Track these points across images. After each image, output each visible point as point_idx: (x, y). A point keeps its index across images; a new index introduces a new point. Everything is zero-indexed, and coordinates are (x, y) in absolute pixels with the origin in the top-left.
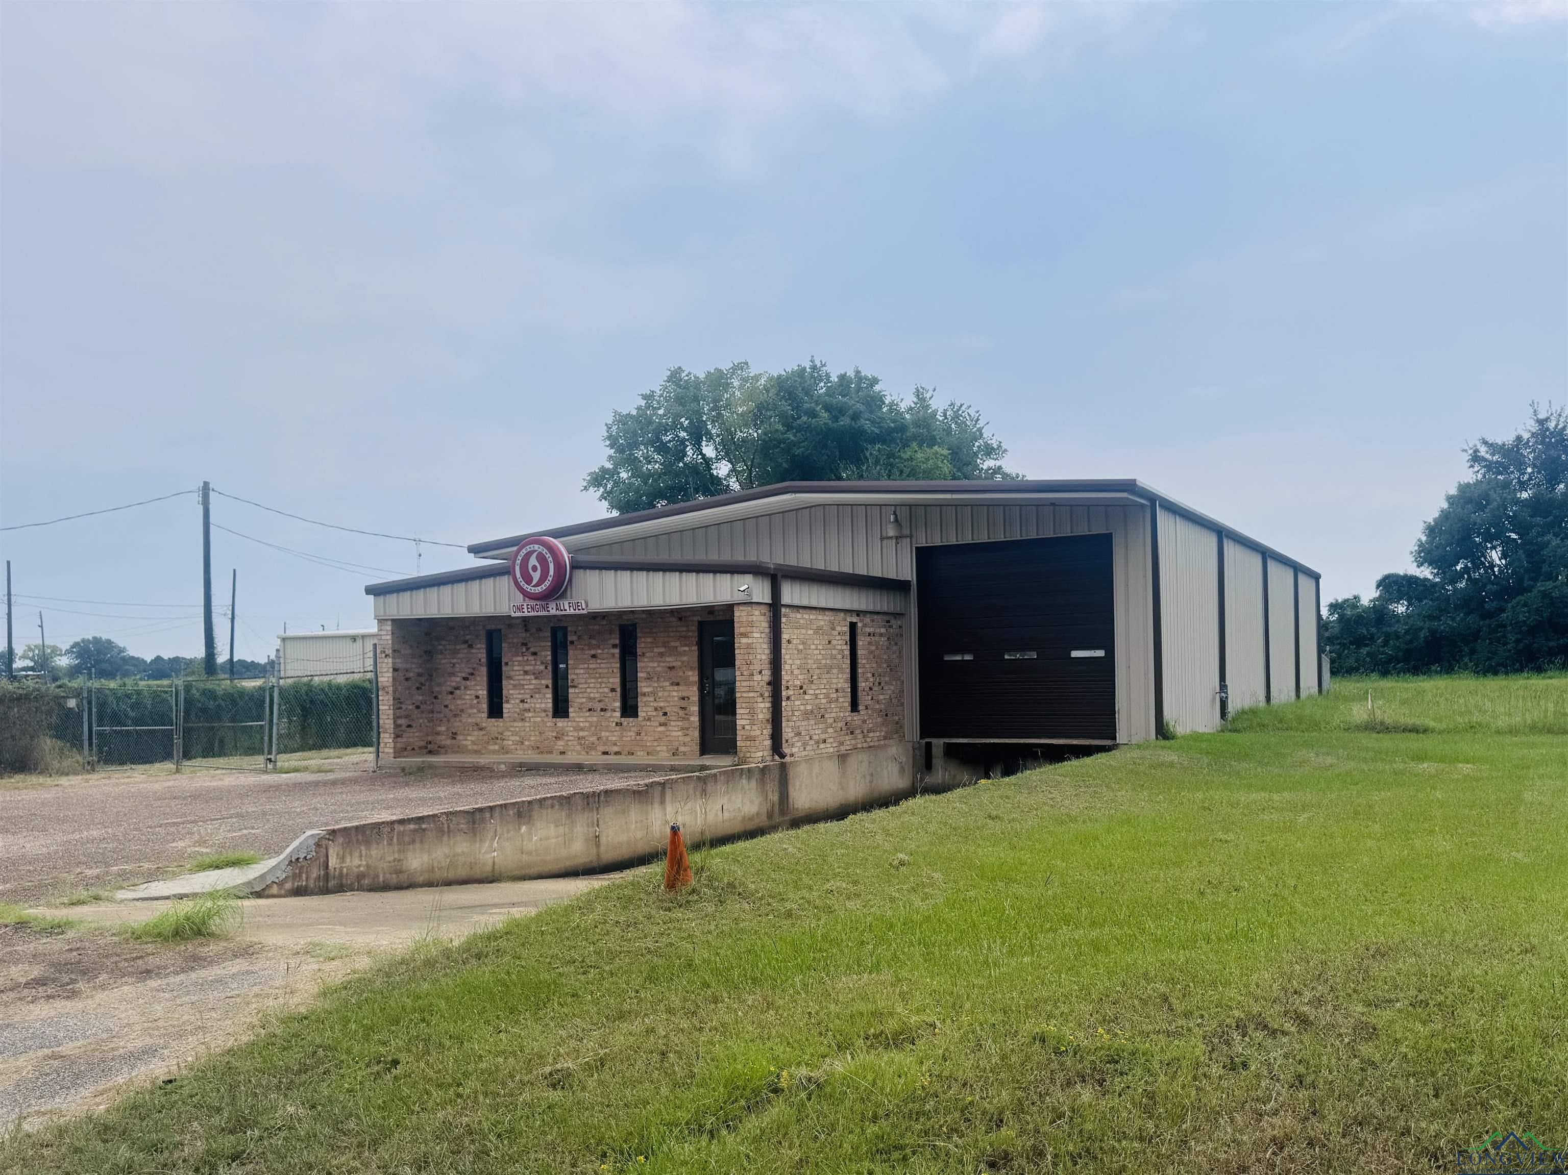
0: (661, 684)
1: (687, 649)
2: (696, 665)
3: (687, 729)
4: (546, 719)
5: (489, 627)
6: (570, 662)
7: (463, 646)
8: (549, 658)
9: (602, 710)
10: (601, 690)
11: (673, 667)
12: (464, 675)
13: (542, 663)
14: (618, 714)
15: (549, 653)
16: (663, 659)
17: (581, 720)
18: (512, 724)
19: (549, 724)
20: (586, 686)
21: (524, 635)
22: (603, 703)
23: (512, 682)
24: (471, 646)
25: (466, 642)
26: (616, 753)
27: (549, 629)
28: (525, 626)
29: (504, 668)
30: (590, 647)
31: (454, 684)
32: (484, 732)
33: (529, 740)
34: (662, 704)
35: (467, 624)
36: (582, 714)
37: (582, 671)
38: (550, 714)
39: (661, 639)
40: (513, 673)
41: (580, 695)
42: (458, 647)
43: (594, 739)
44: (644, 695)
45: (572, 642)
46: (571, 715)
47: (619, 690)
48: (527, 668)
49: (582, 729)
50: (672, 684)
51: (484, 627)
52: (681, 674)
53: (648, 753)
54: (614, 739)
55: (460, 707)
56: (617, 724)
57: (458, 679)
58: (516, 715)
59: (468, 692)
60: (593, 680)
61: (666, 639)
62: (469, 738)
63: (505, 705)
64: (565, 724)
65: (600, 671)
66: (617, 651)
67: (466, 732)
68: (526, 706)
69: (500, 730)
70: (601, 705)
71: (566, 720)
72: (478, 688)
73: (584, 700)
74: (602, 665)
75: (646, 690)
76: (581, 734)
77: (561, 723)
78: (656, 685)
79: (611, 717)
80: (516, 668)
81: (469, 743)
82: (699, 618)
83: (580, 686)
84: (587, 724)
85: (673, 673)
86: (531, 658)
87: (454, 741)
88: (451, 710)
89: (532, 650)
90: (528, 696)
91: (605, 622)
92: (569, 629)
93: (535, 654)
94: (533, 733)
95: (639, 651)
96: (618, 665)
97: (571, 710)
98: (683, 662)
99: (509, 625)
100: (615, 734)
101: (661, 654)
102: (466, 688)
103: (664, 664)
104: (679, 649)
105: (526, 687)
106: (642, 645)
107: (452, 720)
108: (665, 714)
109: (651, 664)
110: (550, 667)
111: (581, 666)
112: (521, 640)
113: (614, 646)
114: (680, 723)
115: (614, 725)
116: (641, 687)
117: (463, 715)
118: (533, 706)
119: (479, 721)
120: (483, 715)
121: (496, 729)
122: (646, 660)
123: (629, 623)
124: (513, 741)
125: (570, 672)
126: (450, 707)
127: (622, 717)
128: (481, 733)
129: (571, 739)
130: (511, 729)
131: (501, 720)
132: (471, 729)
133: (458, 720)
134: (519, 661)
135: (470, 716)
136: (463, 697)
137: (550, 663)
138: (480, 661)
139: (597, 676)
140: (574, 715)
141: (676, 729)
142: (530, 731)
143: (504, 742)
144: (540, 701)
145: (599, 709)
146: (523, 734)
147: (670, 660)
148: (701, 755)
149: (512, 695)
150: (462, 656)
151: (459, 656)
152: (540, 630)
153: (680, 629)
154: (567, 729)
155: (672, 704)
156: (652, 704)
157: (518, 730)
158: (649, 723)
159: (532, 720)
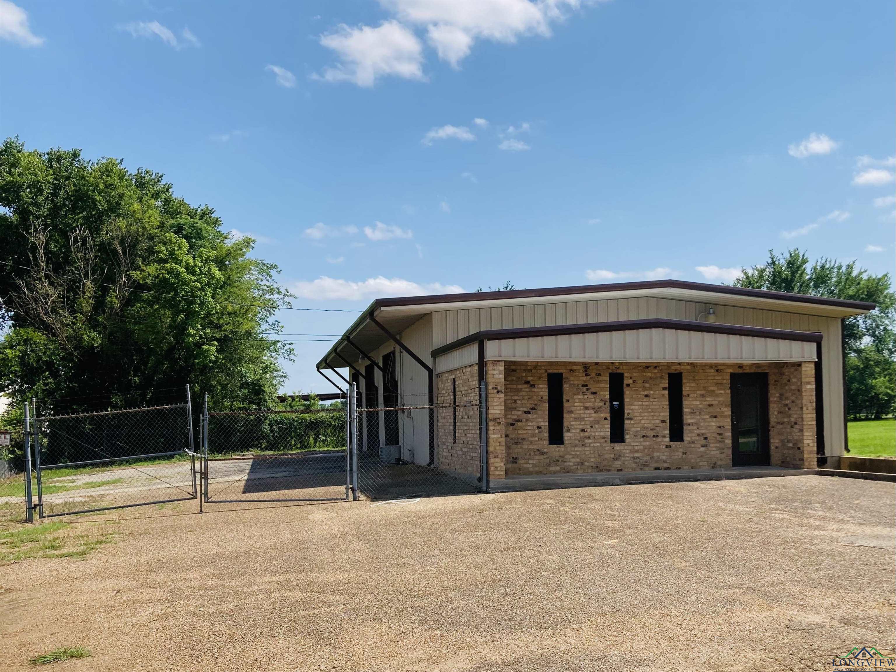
0: (702, 417)
1: (722, 392)
2: (730, 403)
3: (723, 449)
4: (604, 445)
5: (551, 371)
6: (626, 400)
7: (525, 386)
8: (608, 396)
9: (654, 436)
10: (653, 422)
11: (712, 405)
12: (525, 409)
13: (601, 400)
14: (668, 439)
15: (608, 393)
16: (704, 399)
17: (637, 444)
18: (573, 449)
19: (607, 448)
20: (641, 418)
21: (584, 378)
22: (654, 431)
23: (573, 415)
24: (533, 386)
25: (528, 382)
26: (667, 468)
27: (608, 375)
28: (586, 371)
29: (565, 404)
30: (644, 389)
31: (515, 417)
32: (545, 456)
33: (589, 461)
34: (703, 431)
35: (529, 368)
36: (636, 440)
37: (637, 407)
38: (609, 440)
39: (702, 385)
40: (573, 409)
41: (635, 426)
42: (520, 386)
43: (648, 458)
44: (689, 425)
45: (628, 385)
46: (627, 441)
47: (668, 421)
48: (588, 404)
49: (637, 451)
50: (711, 417)
51: (546, 371)
52: (718, 410)
53: (692, 468)
54: (664, 458)
55: (521, 436)
56: (667, 447)
57: (519, 413)
58: (577, 442)
59: (530, 424)
60: (646, 414)
61: (706, 385)
62: (531, 462)
63: (566, 434)
64: (622, 448)
65: (653, 407)
66: (667, 392)
67: (527, 457)
68: (586, 434)
69: (561, 454)
70: (652, 433)
71: (623, 444)
72: (540, 420)
73: (639, 429)
74: (654, 403)
75: (690, 421)
76: (636, 455)
77: (618, 447)
78: (699, 417)
79: (662, 441)
80: (576, 404)
81: (531, 466)
82: (731, 371)
83: (635, 418)
84: (642, 447)
85: (711, 409)
86: (592, 396)
87: (514, 465)
88: (512, 439)
89: (592, 390)
90: (589, 427)
91: (656, 371)
92: (625, 375)
93: (594, 393)
94: (592, 456)
95: (685, 393)
96: (668, 403)
97: (627, 437)
98: (719, 401)
99: (570, 370)
100: (666, 454)
101: (702, 395)
102: (527, 420)
103: (705, 403)
104: (716, 392)
105: (586, 419)
106: (686, 389)
107: (514, 447)
108: (706, 438)
109: (694, 403)
110: (608, 404)
111: (636, 403)
112: (582, 383)
113: (664, 389)
114: (718, 445)
115: (664, 447)
116: (686, 419)
117: (524, 443)
118: (593, 434)
119: (540, 447)
120: (545, 442)
121: (557, 453)
122: (690, 399)
123: (676, 372)
124: (574, 463)
125: (626, 407)
126: (510, 436)
127: (671, 441)
128: (542, 457)
129: (627, 459)
130: (573, 453)
131: (562, 446)
132: (532, 454)
133: (519, 446)
134: (579, 399)
135: (531, 443)
136: (525, 428)
137: (608, 400)
138: (542, 398)
139: (650, 410)
140: (630, 440)
141: (715, 449)
142: (590, 453)
143: (566, 464)
144: (599, 430)
145: (652, 436)
146: (583, 456)
147: (709, 400)
148: (733, 466)
149: (573, 425)
150: (524, 394)
151: (521, 394)
152: (600, 375)
153: (717, 378)
154: (624, 451)
155: (712, 431)
156: (695, 431)
157: (578, 453)
158: (693, 445)
159: (592, 445)
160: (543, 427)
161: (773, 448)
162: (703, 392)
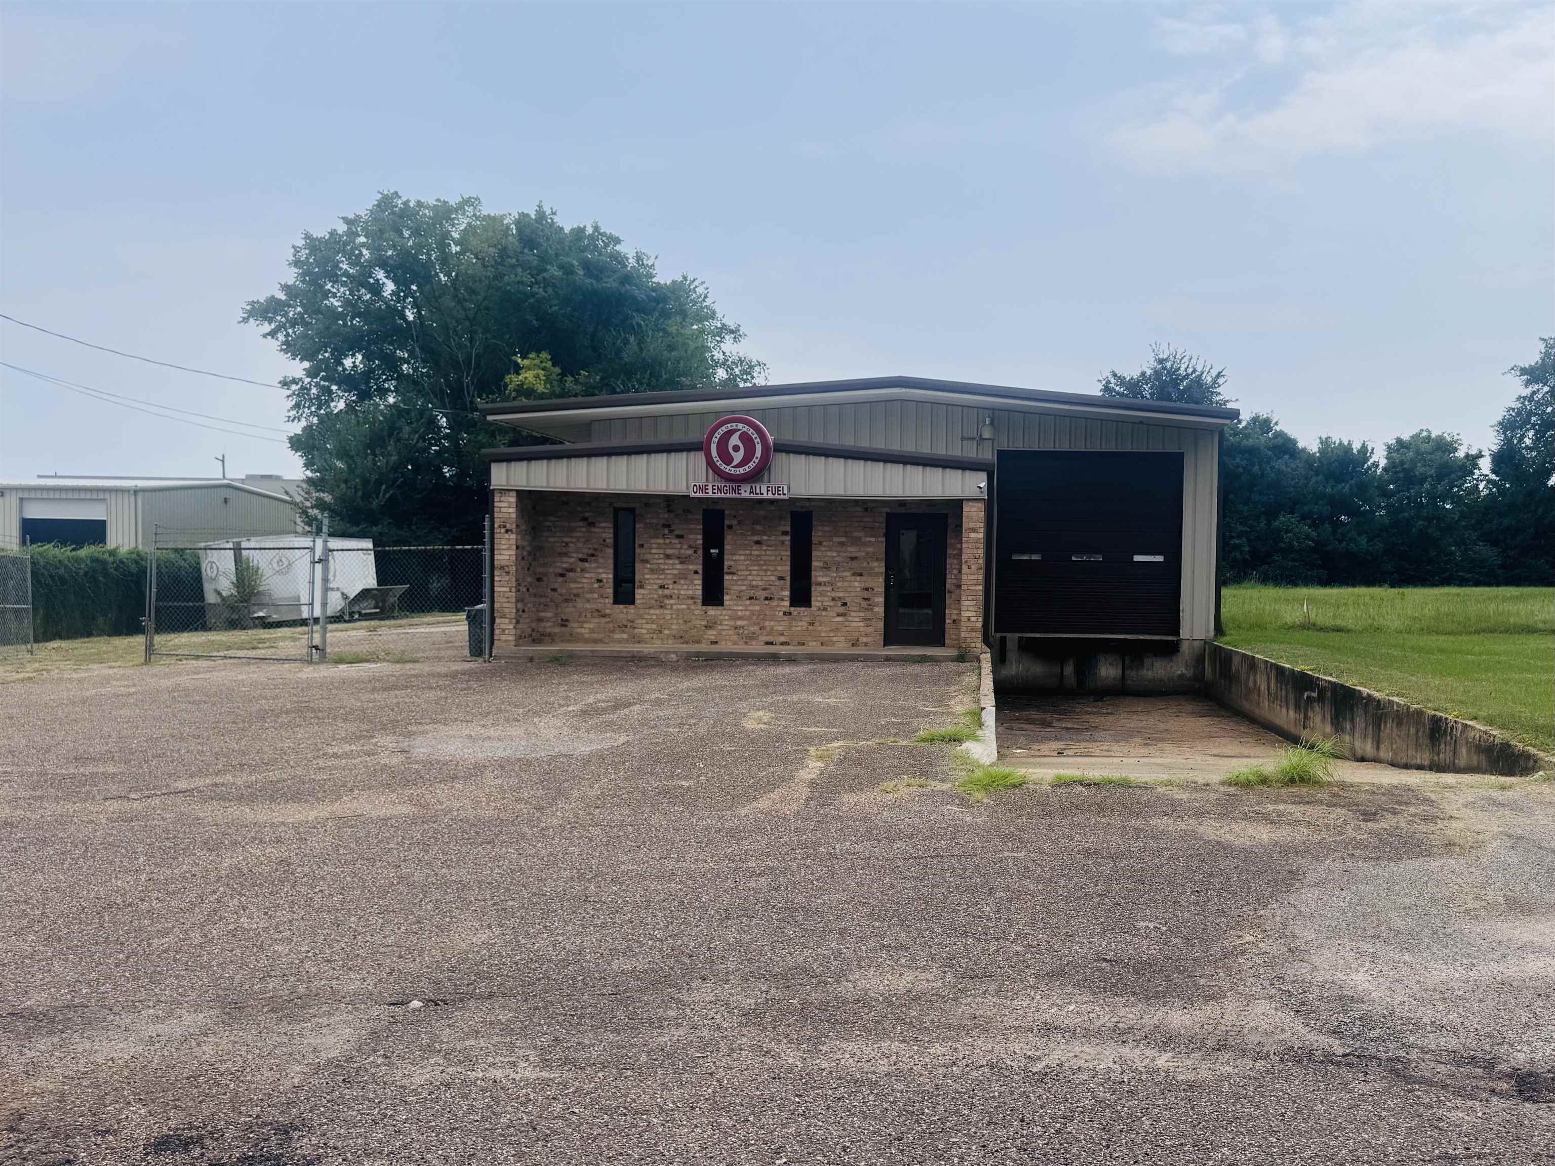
0: (840, 574)
1: (873, 539)
2: (883, 556)
3: (870, 620)
4: (693, 607)
5: (618, 507)
6: (727, 547)
7: (581, 524)
8: (700, 542)
9: (766, 599)
10: (765, 578)
11: (856, 558)
12: (581, 556)
13: (690, 547)
14: (787, 603)
15: (700, 537)
16: (844, 549)
17: (740, 608)
18: (647, 611)
19: (697, 612)
21: (666, 516)
22: (767, 591)
23: (648, 566)
24: (592, 524)
25: (585, 519)
26: (782, 644)
27: (701, 514)
28: (668, 506)
29: (638, 551)
30: (754, 533)
31: (565, 565)
32: (607, 620)
33: (669, 629)
34: (841, 595)
35: (587, 499)
36: (740, 603)
37: (742, 558)
38: (700, 601)
39: (842, 529)
40: (648, 556)
41: (740, 583)
42: (573, 524)
43: (755, 628)
44: (820, 584)
45: (730, 527)
46: (726, 603)
47: (788, 578)
48: (669, 552)
49: (740, 618)
50: (854, 574)
51: (611, 506)
52: (865, 564)
53: (822, 644)
54: (780, 628)
55: (575, 591)
56: (785, 614)
57: (572, 560)
58: (653, 602)
59: (587, 575)
60: (756, 568)
61: (848, 529)
62: (586, 625)
63: (638, 591)
64: (719, 612)
65: (766, 558)
66: (788, 538)
67: (581, 619)
68: (667, 592)
69: (629, 617)
70: (765, 594)
71: (720, 608)
72: (601, 570)
73: (744, 588)
74: (768, 552)
75: (821, 579)
76: (739, 623)
77: (712, 611)
78: (835, 575)
79: (778, 606)
80: (654, 551)
81: (587, 631)
82: (888, 510)
83: (739, 573)
84: (747, 613)
85: (854, 564)
86: (676, 541)
87: (563, 629)
88: (561, 595)
89: (677, 532)
90: (671, 582)
91: (773, 507)
92: (727, 512)
93: (680, 537)
94: (675, 621)
95: (815, 540)
96: (788, 553)
97: (726, 598)
98: (867, 553)
99: (647, 506)
100: (782, 623)
101: (842, 544)
102: (583, 570)
103: (845, 554)
104: (863, 539)
105: (668, 572)
106: (817, 535)
107: (563, 605)
108: (845, 604)
109: (829, 554)
110: (700, 552)
111: (741, 552)
112: (663, 522)
113: (785, 533)
114: (862, 614)
115: (781, 614)
116: (816, 576)
117: (578, 600)
118: (676, 592)
119: (600, 606)
120: (607, 600)
121: (624, 616)
122: (823, 549)
123: (803, 510)
124: (648, 629)
125: (726, 557)
126: (559, 590)
127: (791, 606)
128: (604, 620)
129: (725, 627)
130: (647, 616)
131: (632, 607)
132: (589, 615)
133: (570, 605)
134: (659, 544)
135: (588, 601)
136: (579, 580)
137: (701, 547)
138: (604, 541)
139: (762, 563)
140: (731, 603)
141: (857, 619)
142: (672, 618)
143: (636, 631)
144: (685, 587)
145: (763, 598)
146: (661, 622)
147: (852, 550)
148: (885, 645)
149: (648, 579)
150: (578, 534)
151: (574, 535)
152: (689, 511)
153: (866, 519)
154: (721, 617)
155: (852, 594)
156: (829, 594)
157: (654, 617)
158: (824, 613)
159: (675, 607)
160: (605, 581)
161: (948, 621)
162: (843, 539)
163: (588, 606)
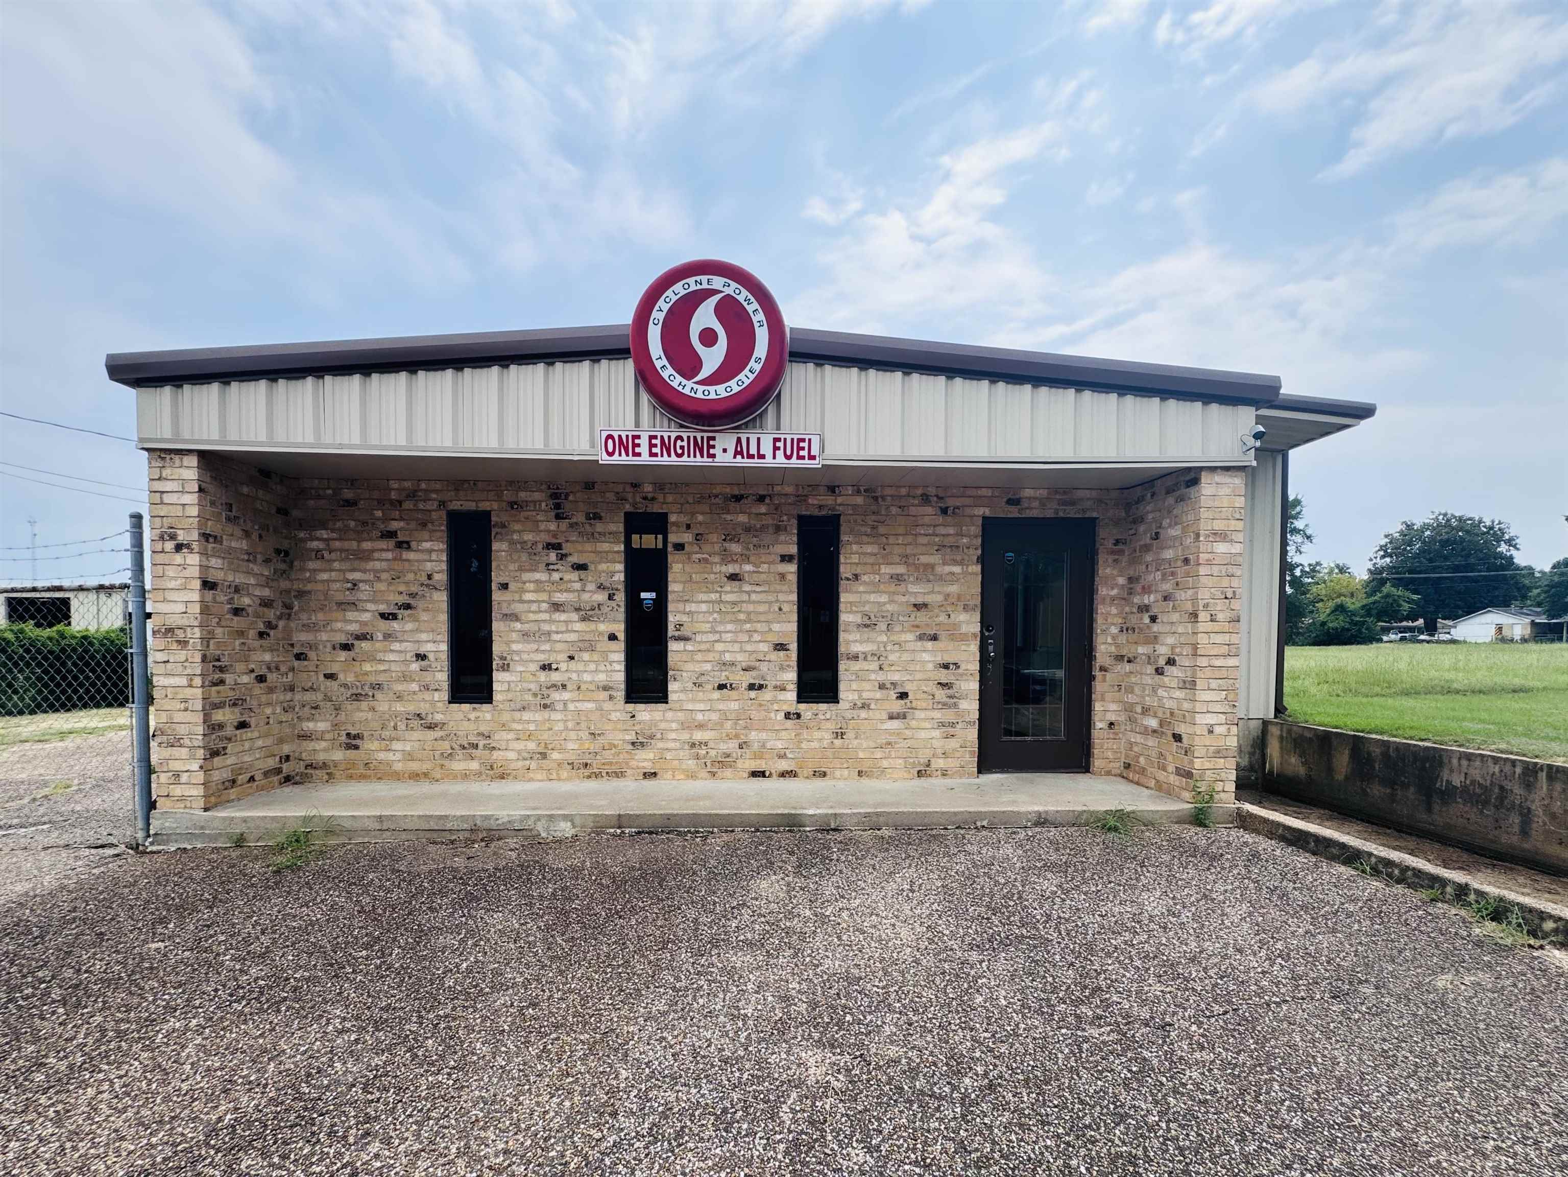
0: (895, 638)
1: (957, 569)
2: (978, 601)
3: (953, 725)
4: (608, 706)
5: (455, 506)
6: (674, 587)
7: (383, 544)
8: (621, 577)
9: (751, 687)
10: (749, 647)
11: (925, 605)
12: (383, 608)
13: (601, 587)
14: (792, 695)
15: (620, 567)
16: (901, 588)
17: (701, 706)
18: (517, 715)
19: (614, 716)
20: (712, 637)
21: (553, 526)
22: (754, 673)
23: (518, 626)
24: (405, 545)
25: (391, 535)
26: (785, 775)
27: (621, 517)
28: (557, 506)
29: (497, 596)
30: (727, 557)
31: (354, 628)
32: (438, 733)
33: (562, 750)
34: (896, 677)
35: (394, 495)
36: (701, 695)
37: (704, 607)
38: (621, 695)
39: (897, 550)
40: (518, 608)
41: (699, 657)
42: (366, 545)
43: (732, 745)
44: (856, 657)
45: (680, 547)
46: (672, 697)
47: (794, 646)
48: (559, 597)
49: (701, 726)
50: (921, 638)
51: (442, 504)
52: (942, 618)
53: (860, 773)
54: (779, 744)
55: (372, 679)
56: (788, 716)
57: (366, 617)
58: (529, 697)
59: (396, 646)
60: (730, 627)
61: (909, 550)
62: (397, 746)
63: (497, 676)
64: (658, 716)
65: (751, 608)
66: (793, 568)
67: (386, 734)
68: (555, 677)
69: (483, 728)
70: (748, 678)
71: (661, 706)
72: (424, 636)
73: (708, 667)
74: (754, 597)
75: (856, 648)
76: (699, 736)
77: (646, 713)
78: (884, 638)
79: (774, 701)
80: (528, 596)
81: (398, 756)
82: (987, 512)
83: (698, 638)
84: (714, 717)
85: (921, 617)
86: (574, 576)
87: (351, 753)
88: (345, 686)
89: (574, 559)
90: (563, 657)
91: (763, 509)
92: (673, 518)
93: (581, 567)
94: (573, 735)
95: (845, 570)
96: (794, 597)
97: (672, 686)
98: (947, 596)
99: (512, 504)
100: (784, 734)
101: (898, 579)
102: (387, 636)
103: (904, 599)
104: (939, 570)
106: (850, 560)
107: (349, 706)
108: (903, 696)
109: (872, 597)
110: (620, 597)
111: (701, 597)
112: (546, 538)
113: (786, 558)
114: (937, 715)
115: (781, 716)
116: (848, 642)
117: (379, 695)
118: (574, 676)
119: (423, 708)
120: (437, 695)
121: (472, 726)
122: (861, 589)
123: (824, 513)
124: (519, 752)
125: (671, 607)
126: (341, 676)
127: (801, 699)
128: (431, 735)
129: (671, 745)
130: (515, 726)
131: (486, 707)
132: (402, 726)
133: (364, 705)
134: (537, 582)
135: (399, 697)
136: (380, 656)
137: (621, 587)
138: (430, 577)
139: (742, 616)
140: (682, 696)
141: (927, 725)
142: (566, 729)
143: (496, 754)
144: (592, 667)
145: (745, 685)
146: (545, 736)
147: (917, 591)
148: (980, 772)
149: (518, 653)
150: (378, 565)
151: (370, 565)
152: (597, 517)
153: (942, 530)
154: (663, 725)
155: (919, 676)
156: (873, 677)
157: (532, 727)
158: (863, 714)
159: (571, 707)
160: (431, 656)
161: (1099, 725)
162: (901, 569)
163: (399, 707)
